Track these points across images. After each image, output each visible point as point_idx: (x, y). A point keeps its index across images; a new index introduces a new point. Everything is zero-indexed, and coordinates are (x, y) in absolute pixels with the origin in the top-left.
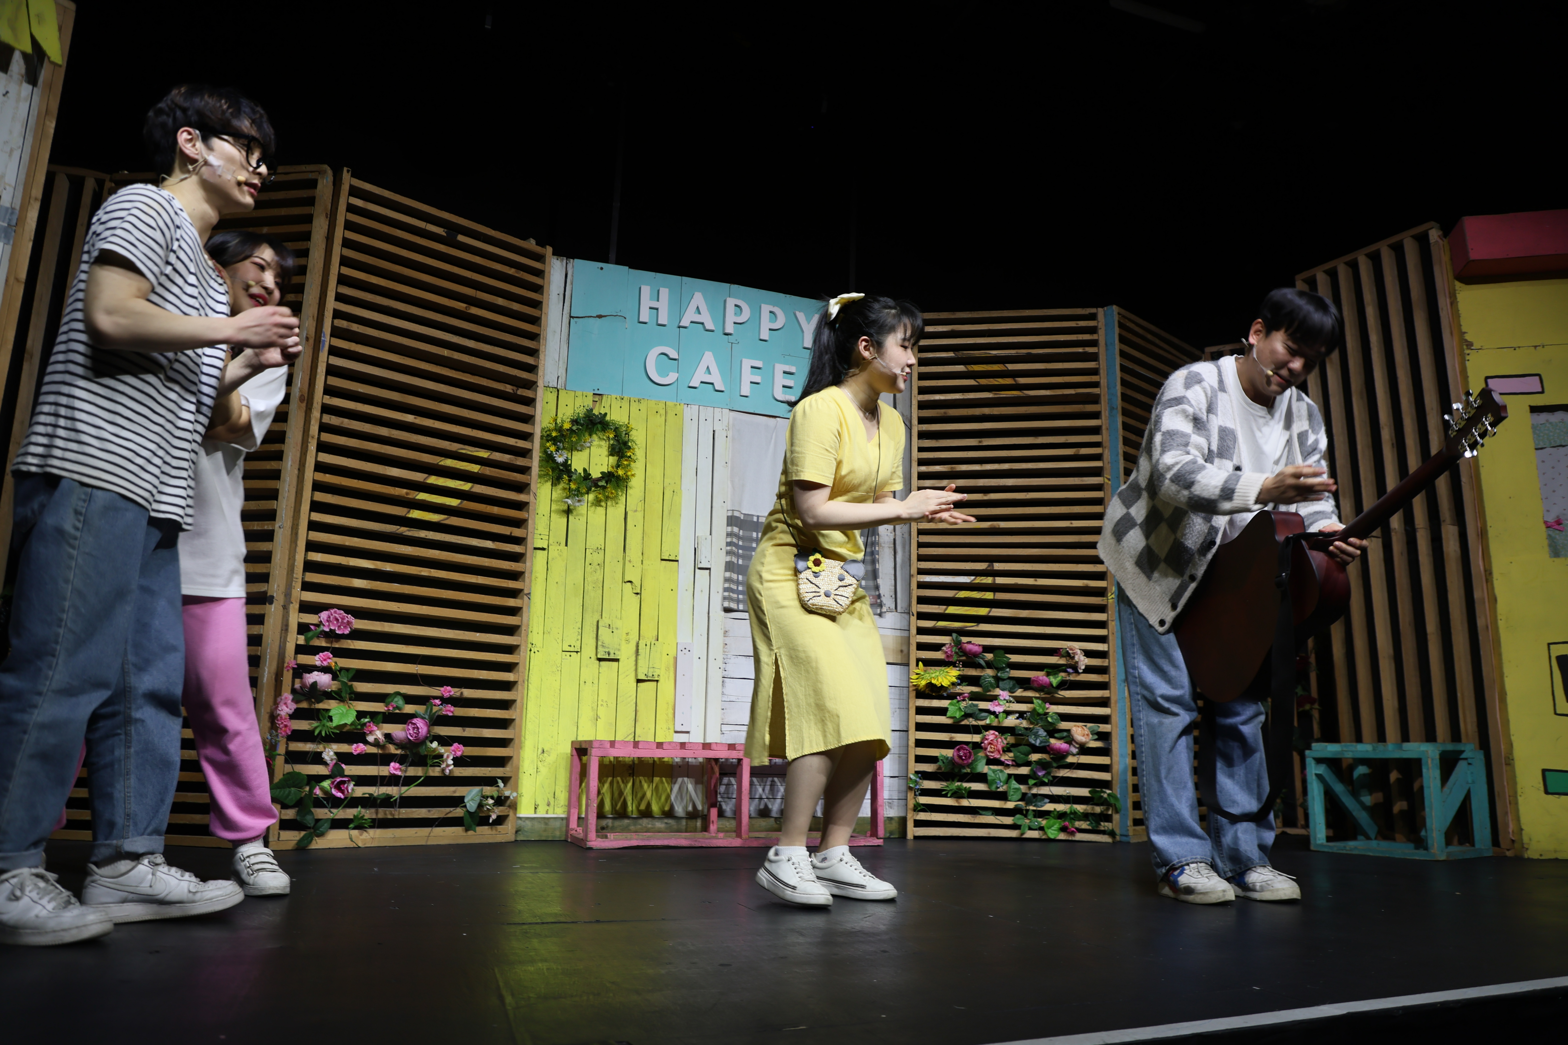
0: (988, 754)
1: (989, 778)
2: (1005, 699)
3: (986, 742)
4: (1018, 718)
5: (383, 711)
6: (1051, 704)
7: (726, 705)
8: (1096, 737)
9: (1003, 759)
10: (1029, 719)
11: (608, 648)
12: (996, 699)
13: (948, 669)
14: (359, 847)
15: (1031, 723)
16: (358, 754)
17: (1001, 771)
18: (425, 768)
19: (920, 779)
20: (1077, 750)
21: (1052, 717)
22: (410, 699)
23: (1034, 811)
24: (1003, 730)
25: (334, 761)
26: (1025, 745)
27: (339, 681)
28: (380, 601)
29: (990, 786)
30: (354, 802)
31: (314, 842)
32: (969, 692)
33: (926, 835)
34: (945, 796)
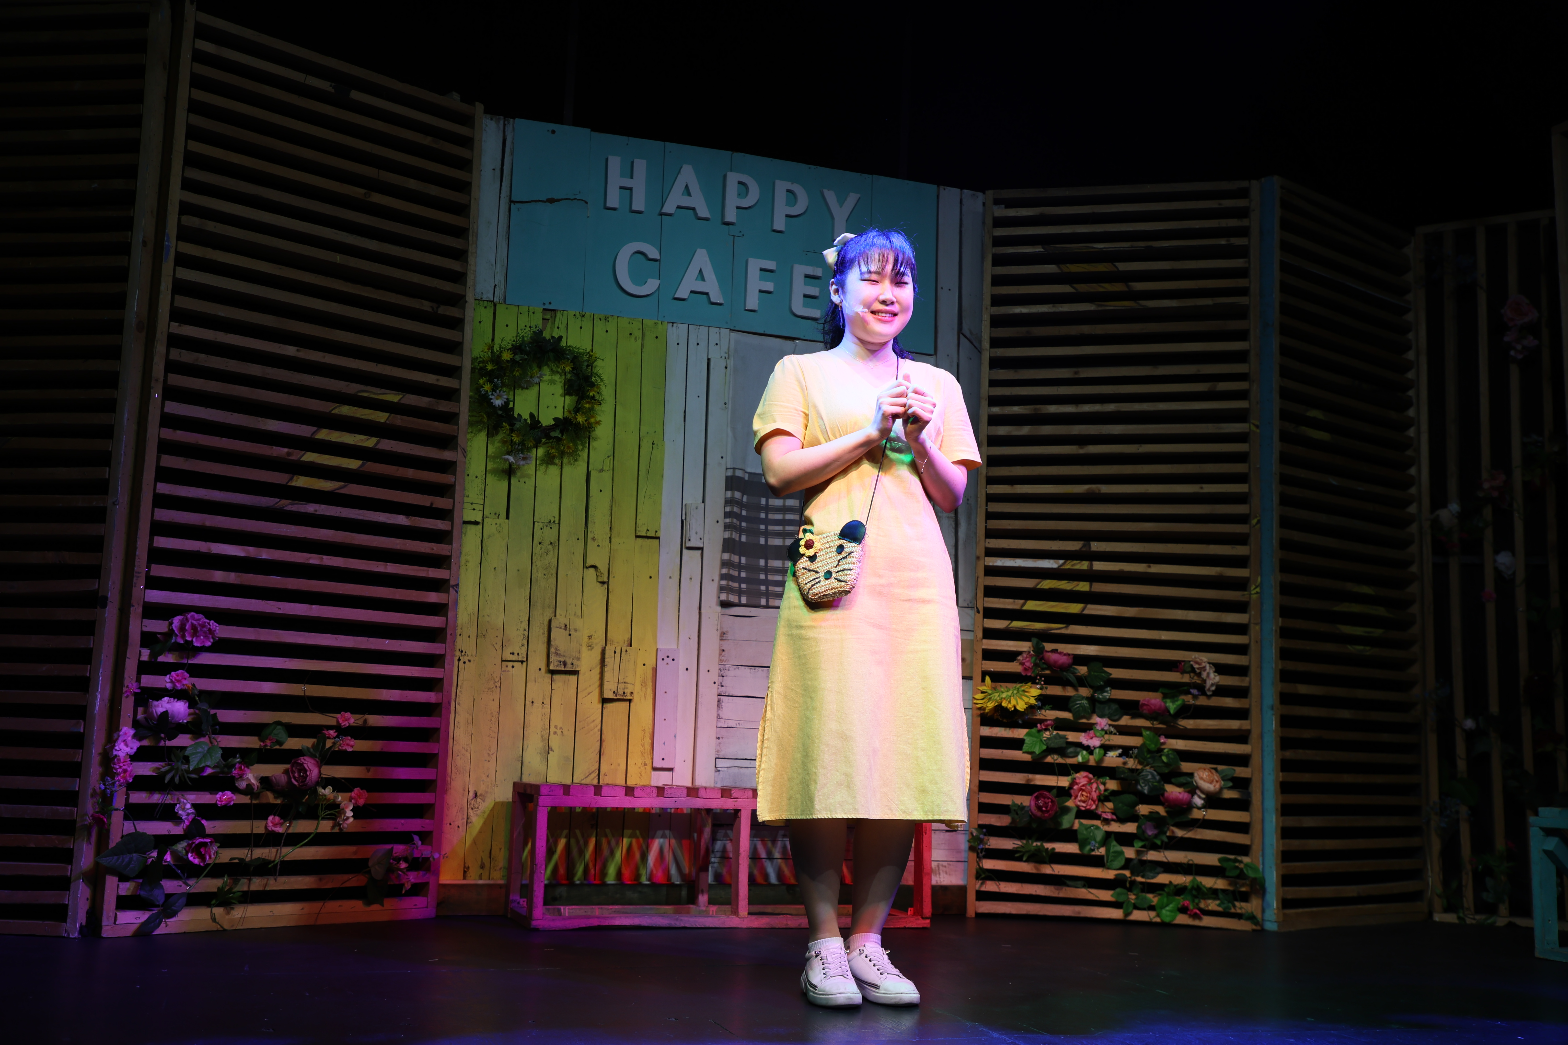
0: (1079, 803)
1: (1080, 837)
2: (1102, 730)
3: (1075, 787)
4: (1120, 756)
5: (257, 746)
6: (1168, 736)
7: (723, 732)
8: (1230, 784)
9: (1100, 811)
10: (1136, 757)
11: (564, 656)
12: (1091, 729)
13: (1026, 687)
14: (225, 930)
15: (1140, 763)
16: (225, 806)
17: (1098, 828)
18: (315, 822)
19: (985, 835)
20: (1202, 802)
21: (1167, 756)
22: (295, 731)
23: (1141, 883)
24: (1100, 771)
25: (191, 817)
26: (1129, 793)
27: (199, 709)
28: (253, 601)
29: (1081, 847)
30: (218, 871)
31: (163, 925)
32: (1053, 718)
33: (992, 911)
34: (1020, 859)
